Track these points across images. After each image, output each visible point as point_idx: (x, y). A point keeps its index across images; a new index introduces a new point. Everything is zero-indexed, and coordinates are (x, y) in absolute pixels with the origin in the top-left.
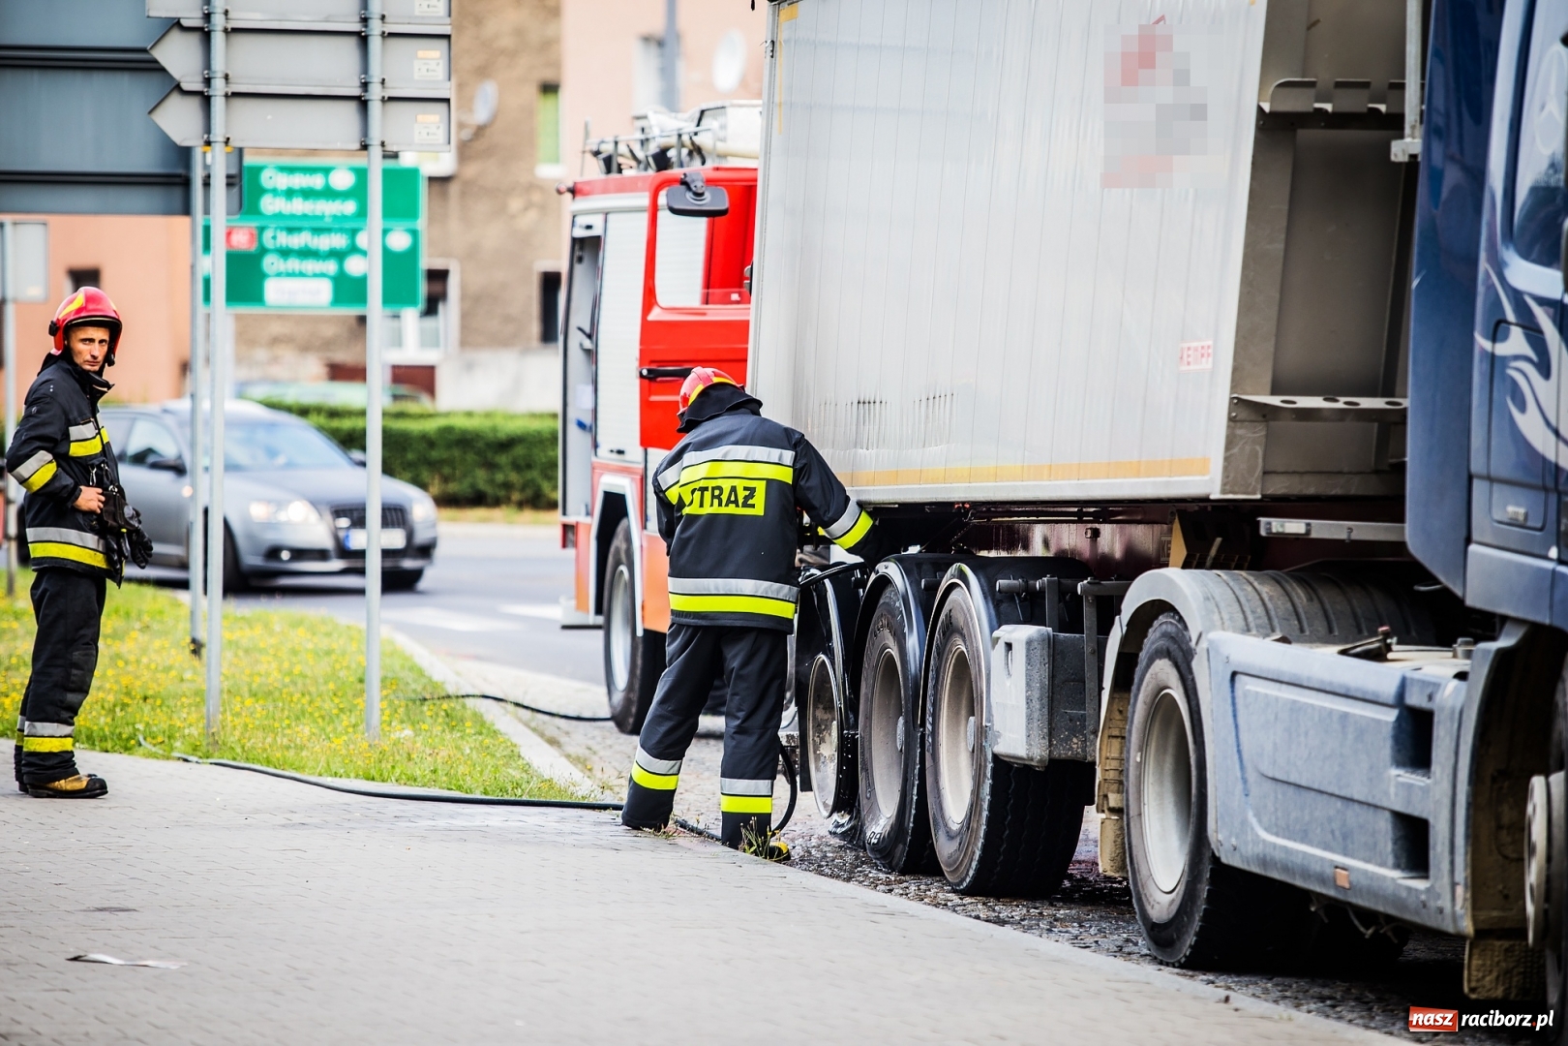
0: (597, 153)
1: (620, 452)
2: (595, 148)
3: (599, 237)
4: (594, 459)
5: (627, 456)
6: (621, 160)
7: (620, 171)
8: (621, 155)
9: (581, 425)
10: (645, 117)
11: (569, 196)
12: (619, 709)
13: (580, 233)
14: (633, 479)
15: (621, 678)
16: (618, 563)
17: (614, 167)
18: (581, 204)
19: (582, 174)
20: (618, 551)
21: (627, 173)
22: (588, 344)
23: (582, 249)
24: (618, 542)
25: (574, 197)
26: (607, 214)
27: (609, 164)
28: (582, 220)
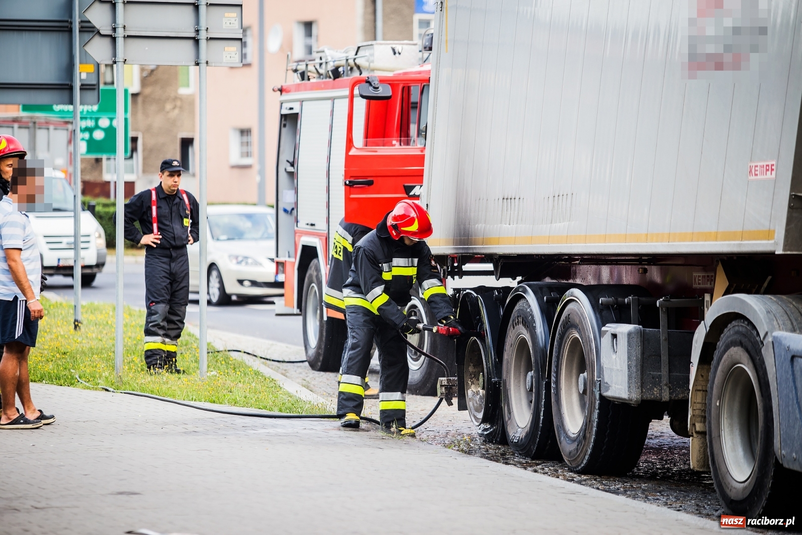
0: (296, 71)
1: (312, 225)
2: (294, 68)
3: (297, 114)
4: (296, 228)
5: (316, 227)
6: (309, 74)
7: (309, 79)
8: (310, 71)
9: (285, 211)
10: (323, 51)
11: (279, 93)
12: (312, 358)
13: (285, 111)
14: (320, 239)
15: (313, 341)
16: (311, 282)
17: (306, 77)
18: (285, 97)
19: (286, 82)
20: (311, 276)
21: (312, 80)
22: (290, 169)
23: (285, 120)
24: (311, 271)
25: (281, 94)
26: (303, 101)
27: (303, 75)
28: (284, 105)
